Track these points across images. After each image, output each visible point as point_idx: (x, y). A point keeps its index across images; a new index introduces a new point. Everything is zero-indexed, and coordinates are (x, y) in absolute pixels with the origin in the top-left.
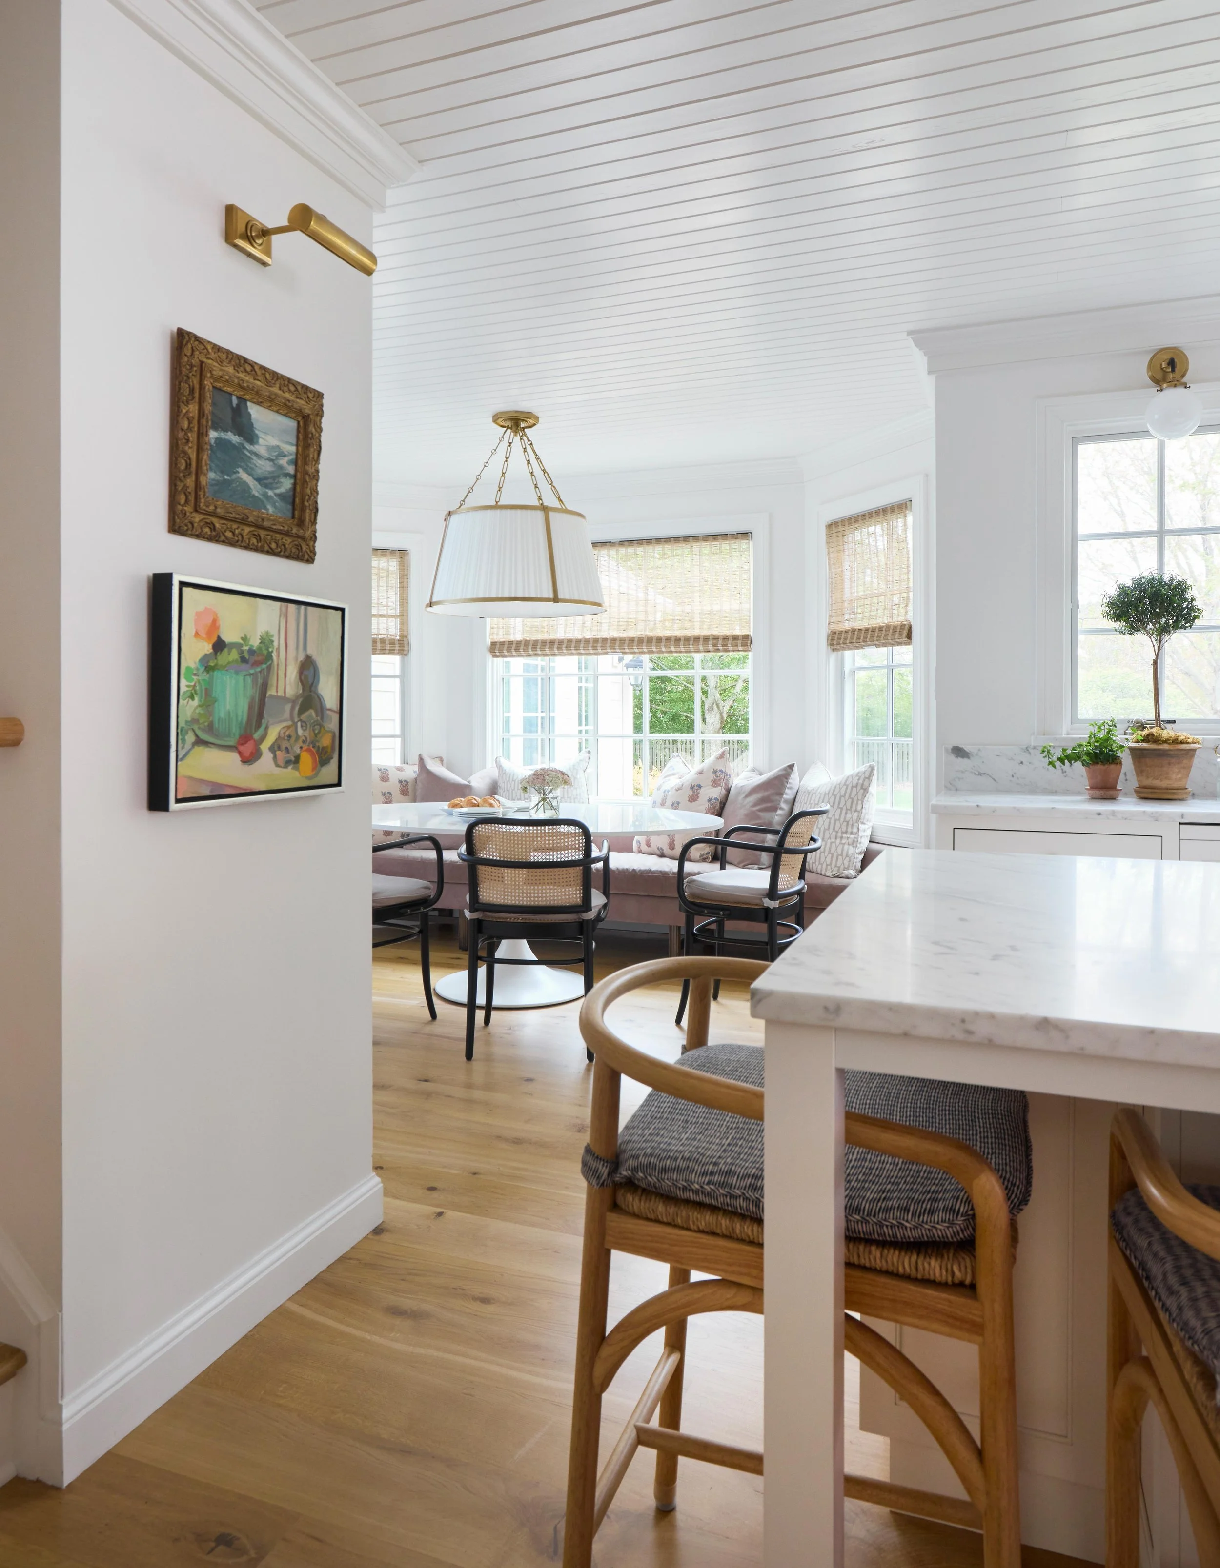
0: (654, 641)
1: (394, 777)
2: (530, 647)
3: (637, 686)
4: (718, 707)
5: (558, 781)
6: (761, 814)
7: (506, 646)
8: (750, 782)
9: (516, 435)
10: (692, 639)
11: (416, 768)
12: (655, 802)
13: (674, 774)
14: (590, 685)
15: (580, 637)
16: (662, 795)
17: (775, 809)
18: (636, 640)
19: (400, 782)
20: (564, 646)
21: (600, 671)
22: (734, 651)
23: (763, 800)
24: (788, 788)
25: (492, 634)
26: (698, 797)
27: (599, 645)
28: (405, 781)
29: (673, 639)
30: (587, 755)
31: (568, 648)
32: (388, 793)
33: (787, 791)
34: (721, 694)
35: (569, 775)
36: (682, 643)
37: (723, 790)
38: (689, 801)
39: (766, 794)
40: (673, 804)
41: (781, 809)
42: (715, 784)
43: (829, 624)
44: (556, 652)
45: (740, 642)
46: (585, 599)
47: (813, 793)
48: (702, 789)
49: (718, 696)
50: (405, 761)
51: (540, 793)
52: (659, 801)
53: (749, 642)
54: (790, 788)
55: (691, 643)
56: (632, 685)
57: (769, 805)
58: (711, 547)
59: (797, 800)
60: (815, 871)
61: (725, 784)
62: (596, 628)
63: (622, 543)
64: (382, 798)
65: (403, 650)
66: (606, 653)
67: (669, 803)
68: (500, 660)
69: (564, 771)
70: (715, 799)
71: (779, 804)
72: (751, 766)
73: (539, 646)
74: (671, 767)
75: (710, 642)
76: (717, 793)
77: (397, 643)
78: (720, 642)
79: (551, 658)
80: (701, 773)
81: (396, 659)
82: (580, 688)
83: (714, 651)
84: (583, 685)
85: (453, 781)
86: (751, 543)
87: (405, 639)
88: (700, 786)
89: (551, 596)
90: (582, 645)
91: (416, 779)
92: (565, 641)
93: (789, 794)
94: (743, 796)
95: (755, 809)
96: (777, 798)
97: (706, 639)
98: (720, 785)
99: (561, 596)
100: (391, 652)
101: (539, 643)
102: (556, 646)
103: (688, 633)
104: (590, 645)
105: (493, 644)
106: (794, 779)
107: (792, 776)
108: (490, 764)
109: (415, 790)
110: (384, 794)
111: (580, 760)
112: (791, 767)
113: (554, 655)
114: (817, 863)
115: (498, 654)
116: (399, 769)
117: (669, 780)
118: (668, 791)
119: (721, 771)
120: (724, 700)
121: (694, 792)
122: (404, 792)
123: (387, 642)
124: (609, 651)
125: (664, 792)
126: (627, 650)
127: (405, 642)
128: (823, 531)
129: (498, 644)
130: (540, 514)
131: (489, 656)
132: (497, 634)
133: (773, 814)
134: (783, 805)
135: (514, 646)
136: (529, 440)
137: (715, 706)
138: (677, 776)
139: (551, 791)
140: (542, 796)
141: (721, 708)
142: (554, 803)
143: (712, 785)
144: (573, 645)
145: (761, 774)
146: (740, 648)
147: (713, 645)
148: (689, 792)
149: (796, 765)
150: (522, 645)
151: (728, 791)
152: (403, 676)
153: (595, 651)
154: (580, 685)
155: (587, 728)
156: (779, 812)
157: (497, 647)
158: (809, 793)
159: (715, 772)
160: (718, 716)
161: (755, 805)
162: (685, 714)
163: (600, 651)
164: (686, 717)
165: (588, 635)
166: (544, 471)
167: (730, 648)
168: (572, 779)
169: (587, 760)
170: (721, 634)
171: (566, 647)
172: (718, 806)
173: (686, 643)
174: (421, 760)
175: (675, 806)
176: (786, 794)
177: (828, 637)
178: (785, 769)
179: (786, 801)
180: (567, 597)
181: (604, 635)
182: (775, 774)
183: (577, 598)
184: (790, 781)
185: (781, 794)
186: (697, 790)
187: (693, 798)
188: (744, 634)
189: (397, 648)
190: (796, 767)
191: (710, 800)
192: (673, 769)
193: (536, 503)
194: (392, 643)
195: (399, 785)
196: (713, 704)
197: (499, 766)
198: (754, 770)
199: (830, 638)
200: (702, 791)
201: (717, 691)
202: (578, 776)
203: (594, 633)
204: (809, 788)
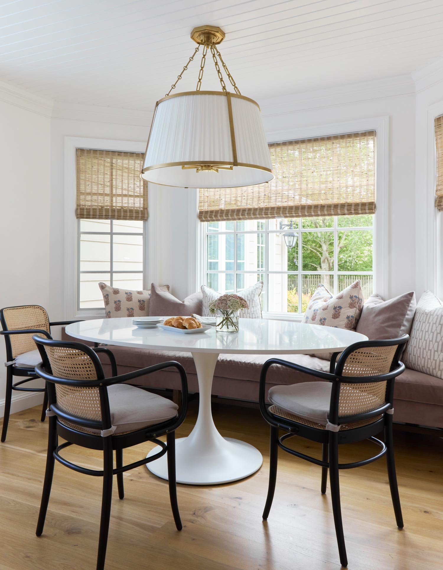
0: (306, 208)
1: (136, 298)
2: (224, 214)
3: (290, 247)
4: (328, 260)
5: (237, 305)
6: (389, 329)
7: (209, 214)
8: (378, 305)
9: (208, 47)
10: (333, 206)
11: (150, 292)
12: (307, 318)
13: (320, 298)
14: (264, 246)
15: (256, 207)
16: (313, 312)
17: (399, 326)
18: (294, 208)
19: (139, 301)
20: (246, 213)
21: (270, 229)
22: (362, 214)
23: (388, 319)
24: (409, 310)
25: (200, 206)
26: (339, 315)
27: (269, 211)
28: (143, 301)
29: (319, 207)
30: (261, 285)
31: (249, 214)
32: (131, 308)
33: (408, 312)
34: (329, 254)
35: (246, 300)
36: (326, 209)
37: (357, 310)
38: (333, 318)
39: (392, 314)
40: (321, 320)
41: (404, 326)
42: (352, 306)
43: (437, 191)
44: (241, 217)
45: (367, 207)
46: (258, 164)
47: (431, 315)
48: (342, 310)
49: (327, 255)
50: (144, 288)
51: (224, 314)
52: (310, 317)
53: (374, 207)
54: (411, 310)
55: (332, 208)
56: (287, 246)
57: (394, 322)
58: (346, 143)
59: (416, 319)
60: (435, 374)
61: (359, 306)
62: (267, 201)
63: (284, 144)
64: (127, 312)
65: (144, 217)
66: (274, 217)
67: (318, 318)
68: (206, 223)
69: (243, 297)
70: (352, 317)
71: (402, 322)
72: (374, 293)
73: (230, 214)
74: (318, 293)
75: (346, 208)
76: (353, 312)
77: (140, 212)
78: (353, 207)
79: (238, 221)
80: (341, 298)
81: (140, 223)
82: (258, 247)
83: (348, 214)
84: (260, 245)
85: (172, 301)
86: (375, 138)
87: (146, 210)
88: (340, 308)
89: (232, 160)
90: (258, 212)
91: (149, 299)
92: (247, 210)
93: (409, 315)
94: (374, 315)
95: (383, 325)
96: (401, 317)
97: (343, 206)
98: (355, 307)
99: (239, 161)
100: (137, 218)
101: (230, 211)
102: (241, 213)
103: (330, 202)
104: (263, 212)
105: (201, 213)
106: (414, 305)
107: (412, 302)
108: (199, 290)
109: (148, 307)
110: (128, 309)
111: (257, 288)
112: (411, 294)
113: (240, 219)
114: (437, 369)
115: (204, 219)
116: (139, 293)
117: (317, 302)
118: (317, 310)
119: (355, 297)
120: (330, 257)
121: (336, 312)
122: (142, 308)
123: (134, 212)
124: (276, 215)
125: (314, 310)
126: (288, 215)
127: (146, 212)
128: (432, 123)
129: (204, 212)
130: (223, 99)
131: (198, 221)
132: (204, 206)
133: (398, 329)
134: (405, 323)
135: (214, 214)
136: (218, 52)
137: (326, 260)
138: (322, 300)
139: (232, 313)
140: (225, 316)
141: (329, 261)
142: (234, 320)
143: (349, 307)
144: (252, 212)
145: (385, 301)
146: (367, 211)
147: (348, 210)
148: (333, 312)
149: (414, 293)
150: (219, 213)
151: (361, 311)
152: (145, 235)
153: (266, 216)
154: (259, 245)
155: (262, 269)
156: (402, 328)
157: (204, 214)
158: (427, 315)
159: (351, 297)
160: (328, 265)
161: (383, 322)
162: (311, 264)
163: (270, 216)
164: (312, 265)
165: (262, 205)
166: (229, 75)
167: (360, 212)
168: (248, 302)
169: (261, 288)
170: (354, 202)
171: (247, 214)
172: (354, 322)
173: (329, 209)
174: (153, 287)
175: (323, 322)
176: (408, 315)
177: (436, 201)
178: (406, 296)
179: (407, 320)
180: (244, 162)
181: (272, 205)
182: (398, 299)
183: (252, 163)
184: (410, 305)
185: (404, 315)
186: (339, 310)
187: (336, 316)
188: (370, 201)
189: (140, 215)
190: (414, 295)
191: (348, 317)
192: (320, 295)
193: (220, 90)
194: (137, 212)
195: (138, 303)
196: (325, 259)
197: (203, 292)
198: (377, 296)
199: (437, 201)
200: (342, 311)
201: (327, 253)
202: (255, 299)
203: (265, 204)
204: (426, 311)
